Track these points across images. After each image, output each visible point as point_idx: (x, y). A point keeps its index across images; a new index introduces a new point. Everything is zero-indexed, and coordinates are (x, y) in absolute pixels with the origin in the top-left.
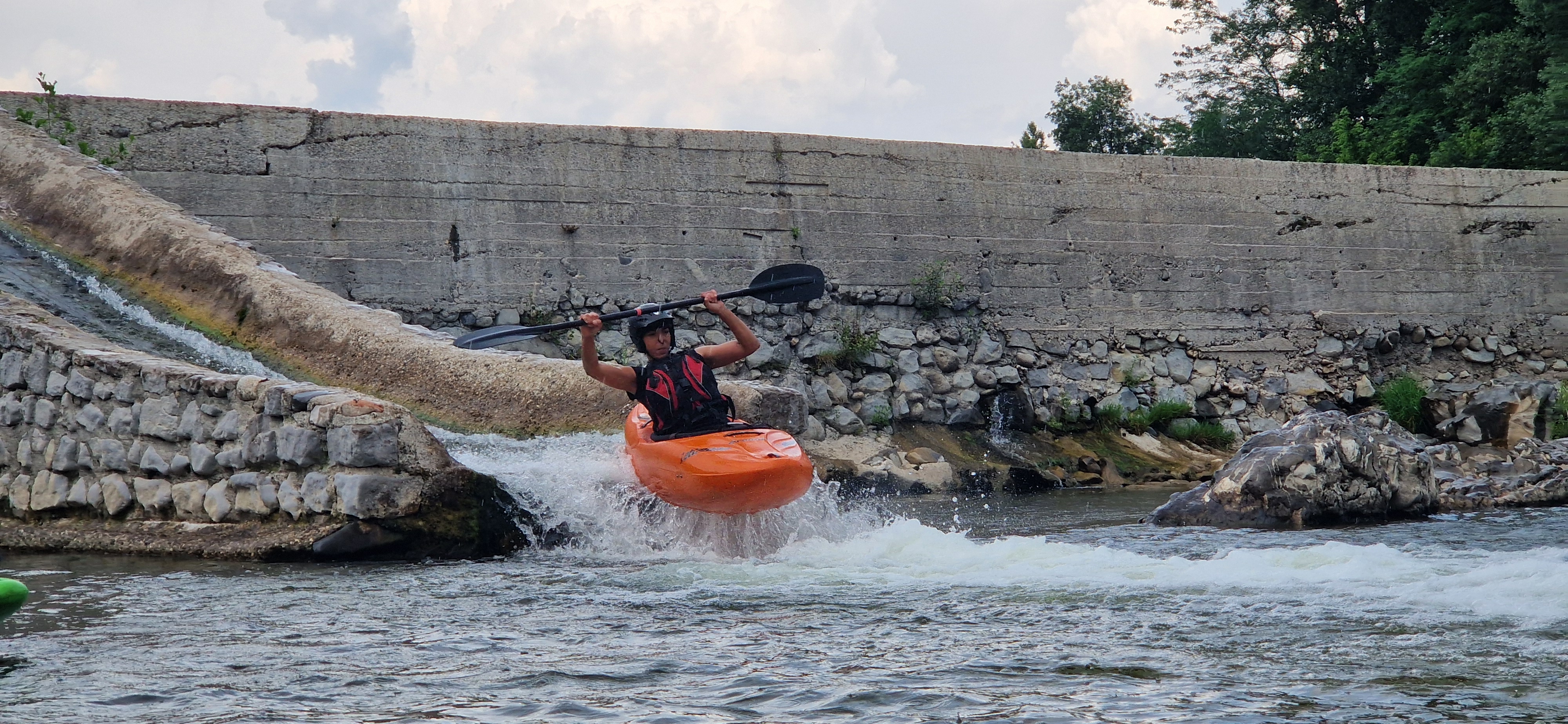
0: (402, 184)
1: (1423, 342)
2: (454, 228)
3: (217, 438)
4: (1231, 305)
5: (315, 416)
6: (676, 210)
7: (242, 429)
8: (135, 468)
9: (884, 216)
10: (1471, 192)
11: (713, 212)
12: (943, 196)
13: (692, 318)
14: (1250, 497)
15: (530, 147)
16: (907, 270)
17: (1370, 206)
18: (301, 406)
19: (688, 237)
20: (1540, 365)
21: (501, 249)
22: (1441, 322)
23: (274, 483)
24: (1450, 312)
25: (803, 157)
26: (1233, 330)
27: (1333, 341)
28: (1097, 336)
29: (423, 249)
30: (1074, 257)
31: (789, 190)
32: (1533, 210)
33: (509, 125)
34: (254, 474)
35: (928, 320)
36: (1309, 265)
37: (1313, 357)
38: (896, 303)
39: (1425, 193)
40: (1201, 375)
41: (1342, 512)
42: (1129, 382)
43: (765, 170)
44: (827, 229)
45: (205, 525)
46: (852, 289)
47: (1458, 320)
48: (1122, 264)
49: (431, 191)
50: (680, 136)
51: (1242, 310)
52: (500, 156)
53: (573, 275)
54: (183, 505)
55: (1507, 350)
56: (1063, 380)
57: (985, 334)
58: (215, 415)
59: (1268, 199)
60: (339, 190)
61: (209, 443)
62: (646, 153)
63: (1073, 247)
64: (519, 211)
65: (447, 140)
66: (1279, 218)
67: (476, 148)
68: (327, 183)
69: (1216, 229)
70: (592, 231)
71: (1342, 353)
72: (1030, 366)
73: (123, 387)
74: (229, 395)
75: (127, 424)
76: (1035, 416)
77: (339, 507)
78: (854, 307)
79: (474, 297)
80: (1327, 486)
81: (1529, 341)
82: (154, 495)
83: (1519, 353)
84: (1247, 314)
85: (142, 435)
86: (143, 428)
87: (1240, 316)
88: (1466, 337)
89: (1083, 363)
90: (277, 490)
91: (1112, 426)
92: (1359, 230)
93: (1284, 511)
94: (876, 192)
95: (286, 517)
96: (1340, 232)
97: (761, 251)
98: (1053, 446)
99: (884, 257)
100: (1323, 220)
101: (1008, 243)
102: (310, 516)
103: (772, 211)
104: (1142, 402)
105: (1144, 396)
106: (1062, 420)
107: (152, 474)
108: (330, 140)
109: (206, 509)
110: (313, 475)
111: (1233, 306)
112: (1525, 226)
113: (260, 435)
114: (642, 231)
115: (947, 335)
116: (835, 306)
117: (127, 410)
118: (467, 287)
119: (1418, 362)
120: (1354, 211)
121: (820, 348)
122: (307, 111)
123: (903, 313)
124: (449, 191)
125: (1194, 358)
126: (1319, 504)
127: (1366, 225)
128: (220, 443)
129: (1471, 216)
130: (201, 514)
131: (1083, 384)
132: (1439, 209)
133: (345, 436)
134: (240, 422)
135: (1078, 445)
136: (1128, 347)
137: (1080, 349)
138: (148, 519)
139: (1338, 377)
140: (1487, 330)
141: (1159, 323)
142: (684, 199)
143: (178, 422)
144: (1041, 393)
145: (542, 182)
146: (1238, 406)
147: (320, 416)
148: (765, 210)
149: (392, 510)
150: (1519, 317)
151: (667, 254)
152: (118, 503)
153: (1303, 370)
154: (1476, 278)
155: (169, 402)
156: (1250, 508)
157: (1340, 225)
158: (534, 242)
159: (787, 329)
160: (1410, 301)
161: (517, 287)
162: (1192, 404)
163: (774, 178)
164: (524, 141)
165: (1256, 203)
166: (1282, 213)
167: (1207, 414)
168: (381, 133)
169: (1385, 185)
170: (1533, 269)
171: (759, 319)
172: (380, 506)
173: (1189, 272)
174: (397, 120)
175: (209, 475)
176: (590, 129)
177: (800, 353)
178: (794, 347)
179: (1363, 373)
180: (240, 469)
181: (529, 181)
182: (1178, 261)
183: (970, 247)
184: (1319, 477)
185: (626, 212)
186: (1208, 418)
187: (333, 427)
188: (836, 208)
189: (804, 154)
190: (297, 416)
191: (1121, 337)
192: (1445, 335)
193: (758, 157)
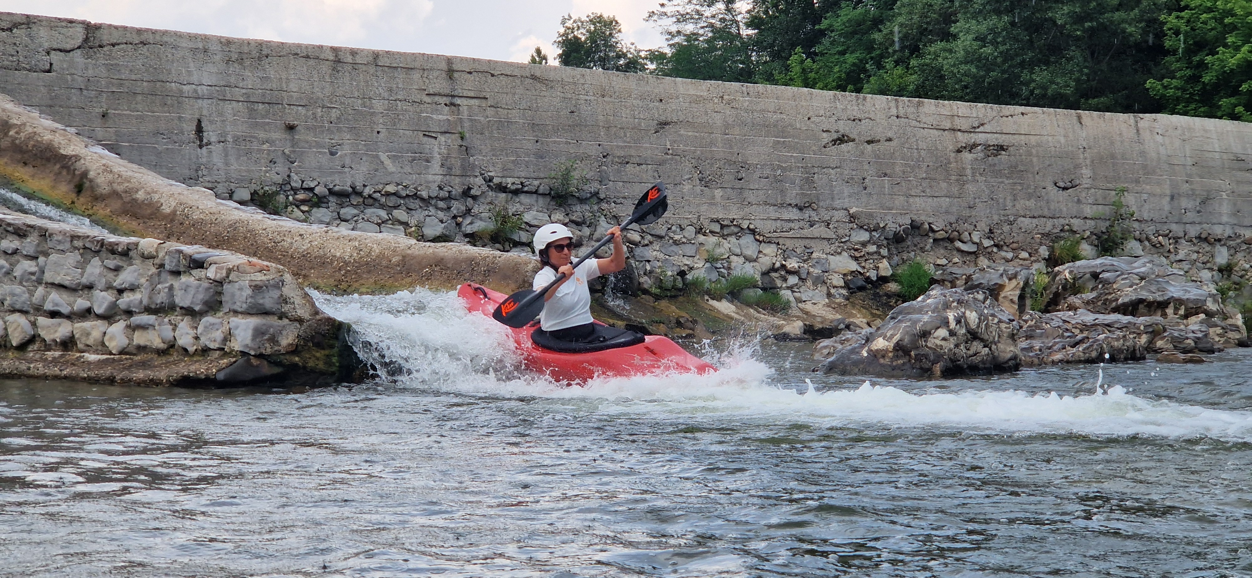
0: (158, 84)
1: (927, 235)
2: (199, 121)
3: (119, 287)
4: (788, 201)
5: (211, 273)
6: (373, 114)
7: (143, 281)
8: (39, 309)
9: (529, 124)
10: (963, 121)
11: (401, 117)
12: (573, 109)
13: (383, 200)
14: (900, 353)
15: (260, 59)
16: (545, 167)
17: (891, 128)
18: (199, 264)
19: (381, 135)
20: (1010, 255)
21: (236, 140)
22: (940, 220)
23: (171, 324)
24: (947, 212)
25: (469, 76)
26: (789, 221)
27: (862, 232)
28: (687, 222)
29: (175, 138)
30: (672, 159)
31: (458, 101)
32: (1007, 136)
33: (243, 40)
34: (153, 317)
35: (560, 206)
36: (846, 172)
37: (848, 244)
38: (536, 192)
39: (930, 120)
40: (765, 255)
41: (965, 366)
42: (711, 260)
43: (440, 85)
44: (487, 133)
45: (105, 357)
46: (504, 180)
47: (953, 219)
48: (708, 166)
49: (181, 91)
50: (376, 55)
51: (796, 205)
52: (236, 65)
53: (293, 163)
54: (84, 339)
55: (987, 243)
56: (661, 256)
57: (603, 218)
58: (117, 270)
59: (817, 120)
60: (108, 87)
61: (110, 291)
62: (350, 68)
63: (671, 151)
64: (251, 111)
65: (194, 50)
66: (825, 135)
67: (217, 58)
68: (98, 81)
69: (779, 142)
70: (308, 128)
71: (869, 241)
72: (636, 244)
73: (30, 244)
74: (131, 253)
75: (33, 274)
76: (639, 283)
77: (232, 345)
78: (504, 195)
79: (216, 178)
80: (957, 346)
81: (1002, 237)
82: (56, 331)
83: (996, 245)
84: (801, 209)
85: (46, 283)
86: (48, 277)
87: (795, 210)
88: (958, 231)
89: (676, 243)
90: (174, 330)
91: (698, 294)
92: (883, 147)
93: (927, 365)
94: (524, 105)
95: (181, 351)
96: (869, 147)
97: (436, 149)
98: (654, 308)
99: (529, 156)
100: (857, 138)
101: (622, 147)
102: (205, 351)
103: (445, 117)
104: (721, 275)
105: (722, 270)
106: (660, 287)
107: (54, 314)
108: (100, 46)
109: (107, 344)
110: (208, 319)
111: (790, 202)
112: (1001, 148)
113: (159, 286)
114: (346, 130)
115: (574, 218)
116: (490, 193)
117: (33, 263)
118: (210, 169)
119: (922, 250)
120: (879, 132)
121: (478, 226)
122: (83, 22)
123: (541, 200)
124: (196, 91)
125: (761, 242)
126: (950, 359)
127: (887, 143)
128: (121, 291)
129: (964, 139)
130: (102, 347)
131: (675, 259)
132: (941, 132)
133: (241, 289)
134: (141, 275)
135: (674, 308)
136: (711, 232)
137: (674, 232)
138: (49, 350)
139: (866, 260)
140: (973, 227)
141: (734, 213)
142: (379, 106)
143: (82, 275)
144: (644, 266)
145: (269, 87)
146: (793, 280)
147: (216, 272)
148: (440, 116)
149: (276, 348)
150: (996, 218)
151: (364, 148)
152: (21, 337)
153: (840, 253)
154: (966, 186)
155: (74, 257)
156: (900, 362)
157: (869, 142)
158: (262, 135)
159: (454, 211)
160: (917, 203)
161: (248, 171)
162: (758, 277)
163: (447, 91)
164: (255, 54)
165: (808, 122)
166: (827, 131)
167: (769, 286)
168: (142, 43)
169: (902, 112)
170: (1007, 182)
171: (433, 202)
172: (268, 345)
173: (758, 174)
174: (154, 32)
175: (108, 317)
176: (307, 47)
177: (463, 229)
178: (459, 225)
179: (884, 257)
180: (139, 313)
181: (259, 86)
182: (749, 165)
183: (593, 150)
184: (951, 339)
185: (334, 114)
186: (770, 289)
187: (230, 282)
188: (493, 116)
189: (470, 73)
190: (194, 272)
191: (706, 223)
192: (943, 230)
193: (436, 74)
